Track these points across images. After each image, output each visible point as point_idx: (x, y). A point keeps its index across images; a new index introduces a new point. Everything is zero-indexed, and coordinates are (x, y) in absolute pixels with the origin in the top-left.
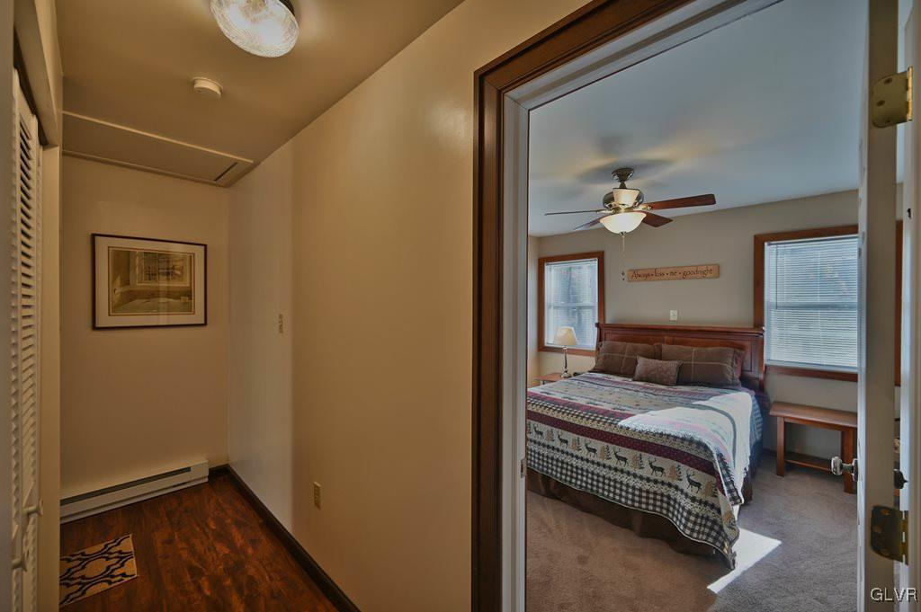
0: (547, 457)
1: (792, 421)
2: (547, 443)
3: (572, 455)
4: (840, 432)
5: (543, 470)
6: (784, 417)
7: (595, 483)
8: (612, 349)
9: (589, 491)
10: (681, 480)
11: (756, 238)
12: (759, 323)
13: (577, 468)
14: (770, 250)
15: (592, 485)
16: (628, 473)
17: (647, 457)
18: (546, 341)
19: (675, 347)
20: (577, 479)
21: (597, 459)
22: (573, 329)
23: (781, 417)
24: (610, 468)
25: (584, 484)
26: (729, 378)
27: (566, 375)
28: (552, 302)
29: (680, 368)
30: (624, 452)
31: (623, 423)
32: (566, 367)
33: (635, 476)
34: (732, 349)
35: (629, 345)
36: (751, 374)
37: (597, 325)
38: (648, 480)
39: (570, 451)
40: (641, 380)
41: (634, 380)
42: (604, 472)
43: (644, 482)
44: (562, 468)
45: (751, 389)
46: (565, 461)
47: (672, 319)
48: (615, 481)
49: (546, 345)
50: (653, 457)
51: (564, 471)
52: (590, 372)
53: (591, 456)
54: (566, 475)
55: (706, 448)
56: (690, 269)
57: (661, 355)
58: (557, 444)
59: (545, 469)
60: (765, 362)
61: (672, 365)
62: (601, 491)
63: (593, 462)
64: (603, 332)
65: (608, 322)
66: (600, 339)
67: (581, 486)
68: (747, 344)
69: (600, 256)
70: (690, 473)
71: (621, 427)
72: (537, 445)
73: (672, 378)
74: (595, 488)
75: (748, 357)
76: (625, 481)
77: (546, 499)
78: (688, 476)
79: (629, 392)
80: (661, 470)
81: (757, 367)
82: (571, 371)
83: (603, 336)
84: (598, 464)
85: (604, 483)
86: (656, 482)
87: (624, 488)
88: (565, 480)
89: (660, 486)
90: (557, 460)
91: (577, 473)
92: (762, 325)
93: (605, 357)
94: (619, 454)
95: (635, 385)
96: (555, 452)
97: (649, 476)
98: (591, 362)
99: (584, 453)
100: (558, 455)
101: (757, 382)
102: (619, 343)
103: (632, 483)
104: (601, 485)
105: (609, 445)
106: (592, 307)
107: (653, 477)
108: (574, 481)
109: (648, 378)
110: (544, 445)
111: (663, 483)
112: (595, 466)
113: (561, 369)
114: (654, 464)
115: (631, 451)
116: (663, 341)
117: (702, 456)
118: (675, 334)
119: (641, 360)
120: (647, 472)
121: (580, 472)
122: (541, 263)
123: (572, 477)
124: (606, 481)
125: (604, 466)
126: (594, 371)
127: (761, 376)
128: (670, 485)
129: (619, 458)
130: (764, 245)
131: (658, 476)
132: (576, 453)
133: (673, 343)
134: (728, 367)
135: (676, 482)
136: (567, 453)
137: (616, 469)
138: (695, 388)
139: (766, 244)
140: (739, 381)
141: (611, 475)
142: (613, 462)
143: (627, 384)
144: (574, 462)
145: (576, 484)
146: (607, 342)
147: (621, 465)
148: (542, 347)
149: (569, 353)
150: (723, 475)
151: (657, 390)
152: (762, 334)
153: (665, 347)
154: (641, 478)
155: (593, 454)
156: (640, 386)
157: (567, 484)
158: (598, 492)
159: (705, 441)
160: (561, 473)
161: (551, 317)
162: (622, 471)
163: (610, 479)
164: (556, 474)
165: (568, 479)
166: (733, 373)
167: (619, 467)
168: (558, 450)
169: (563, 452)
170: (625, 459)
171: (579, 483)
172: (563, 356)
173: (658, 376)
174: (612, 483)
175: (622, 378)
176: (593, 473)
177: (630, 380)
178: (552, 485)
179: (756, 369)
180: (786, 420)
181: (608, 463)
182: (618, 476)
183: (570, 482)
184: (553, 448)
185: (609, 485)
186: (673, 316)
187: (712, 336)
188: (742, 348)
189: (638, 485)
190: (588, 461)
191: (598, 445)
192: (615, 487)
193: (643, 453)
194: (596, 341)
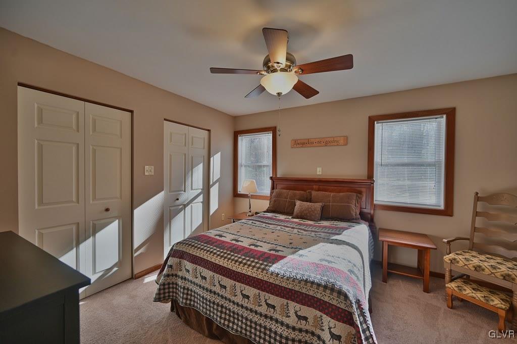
0: (210, 301)
1: (391, 244)
2: (209, 288)
3: (230, 301)
4: (417, 250)
5: (206, 313)
6: (388, 242)
7: (248, 328)
8: (279, 195)
9: (243, 335)
10: (323, 330)
11: (370, 118)
12: (370, 176)
13: (234, 313)
14: (378, 126)
15: (246, 330)
16: (277, 321)
17: (293, 306)
18: (239, 190)
19: (320, 193)
20: (233, 323)
21: (250, 306)
22: (254, 181)
23: (386, 241)
24: (261, 315)
25: (239, 329)
26: (354, 214)
27: (250, 214)
28: (244, 162)
29: (323, 208)
30: (274, 300)
31: (275, 268)
32: (250, 208)
33: (282, 324)
34: (355, 194)
35: (291, 192)
36: (365, 211)
37: (271, 178)
38: (294, 329)
39: (228, 296)
40: (297, 217)
41: (293, 218)
42: (256, 318)
43: (290, 331)
44: (221, 312)
45: (366, 221)
46: (224, 305)
47: (318, 173)
48: (265, 328)
49: (239, 193)
50: (298, 306)
51: (223, 316)
52: (264, 212)
53: (245, 303)
54: (225, 319)
55: (346, 297)
56: (330, 139)
57: (311, 199)
58: (217, 289)
59: (208, 312)
60: (375, 202)
61: (318, 206)
62: (253, 336)
63: (247, 308)
64: (275, 183)
65: (278, 176)
66: (273, 188)
67: (237, 331)
68: (364, 190)
69: (274, 130)
70: (332, 325)
71: (272, 274)
72: (201, 290)
73: (317, 215)
74: (248, 333)
75: (364, 199)
76: (273, 328)
77: (208, 340)
78: (330, 328)
79: (287, 229)
80: (305, 319)
81: (369, 206)
82: (254, 210)
83: (275, 185)
84: (251, 310)
85: (256, 329)
86: (300, 330)
87: (273, 335)
88: (224, 324)
89: (304, 334)
90: (218, 305)
91: (234, 318)
92: (373, 177)
93: (275, 201)
94: (269, 302)
95: (293, 222)
96: (216, 296)
97: (295, 325)
98: (266, 204)
99: (239, 299)
100: (218, 300)
101: (369, 216)
102: (285, 191)
103: (279, 331)
104: (253, 331)
105: (261, 292)
106: (267, 166)
107: (298, 326)
108: (231, 325)
109: (301, 216)
110: (207, 290)
111: (307, 331)
112: (249, 312)
113: (247, 210)
114: (299, 313)
115: (279, 299)
116: (312, 189)
117: (342, 306)
118: (320, 184)
119: (298, 203)
120: (292, 321)
121: (236, 316)
122: (236, 135)
123: (229, 321)
124: (258, 328)
125: (256, 312)
126: (267, 211)
127: (372, 212)
128: (313, 334)
129: (268, 305)
130: (374, 124)
131: (302, 325)
132: (233, 298)
133: (319, 190)
134: (353, 206)
135: (318, 332)
136: (226, 298)
137: (266, 316)
138: (332, 222)
139: (376, 122)
140: (359, 216)
141: (262, 321)
142: (263, 309)
143: (287, 221)
144: (231, 306)
145: (233, 329)
146: (277, 190)
147: (270, 312)
148: (236, 195)
149: (251, 198)
150: (360, 322)
151: (307, 225)
152: (373, 184)
153: (314, 193)
154: (288, 326)
155: (246, 300)
156: (296, 223)
157: (225, 328)
158: (251, 337)
159: (345, 288)
160: (221, 318)
161: (242, 173)
162: (271, 318)
163: (260, 325)
164: (217, 318)
165: (226, 323)
166: (355, 211)
167: (269, 314)
168: (218, 295)
169: (222, 297)
170: (273, 307)
171: (235, 327)
172: (248, 200)
173: (308, 215)
174: (263, 330)
175: (286, 217)
176: (247, 319)
177: (290, 218)
178: (215, 327)
179: (369, 207)
180: (389, 244)
181: (259, 309)
182: (268, 323)
183: (228, 326)
184: (215, 293)
185: (260, 331)
186: (319, 172)
187: (343, 185)
188: (360, 193)
189: (285, 334)
190: (242, 306)
191: (251, 291)
192: (265, 334)
193: (289, 302)
194: (270, 190)
